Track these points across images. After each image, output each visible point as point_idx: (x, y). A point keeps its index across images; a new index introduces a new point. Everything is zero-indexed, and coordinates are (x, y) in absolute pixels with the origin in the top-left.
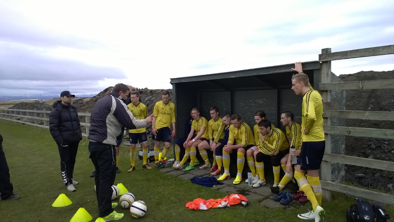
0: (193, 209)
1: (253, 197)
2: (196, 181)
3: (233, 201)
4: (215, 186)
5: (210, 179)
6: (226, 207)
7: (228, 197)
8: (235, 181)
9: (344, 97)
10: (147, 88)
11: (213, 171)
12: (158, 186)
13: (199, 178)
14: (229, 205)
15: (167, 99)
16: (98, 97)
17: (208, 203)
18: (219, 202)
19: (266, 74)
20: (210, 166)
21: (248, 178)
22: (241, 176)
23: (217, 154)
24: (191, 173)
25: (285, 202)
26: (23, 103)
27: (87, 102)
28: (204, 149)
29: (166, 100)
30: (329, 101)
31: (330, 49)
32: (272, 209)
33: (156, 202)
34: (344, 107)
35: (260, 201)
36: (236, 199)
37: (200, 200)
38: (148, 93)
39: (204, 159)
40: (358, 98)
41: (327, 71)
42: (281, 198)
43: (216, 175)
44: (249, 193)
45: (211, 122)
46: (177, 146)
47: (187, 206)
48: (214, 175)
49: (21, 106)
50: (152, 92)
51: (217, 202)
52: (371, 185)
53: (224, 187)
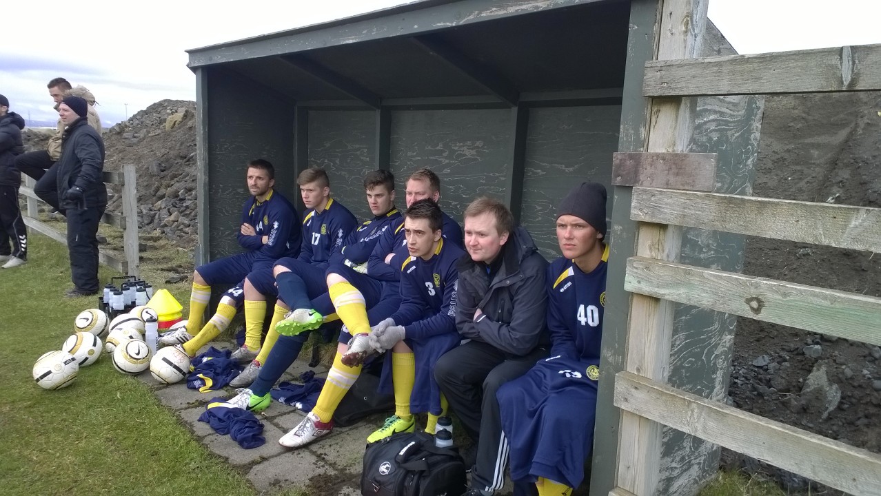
9: (752, 145)
19: (454, 25)
30: (681, 147)
40: (798, 164)
41: (689, 4)
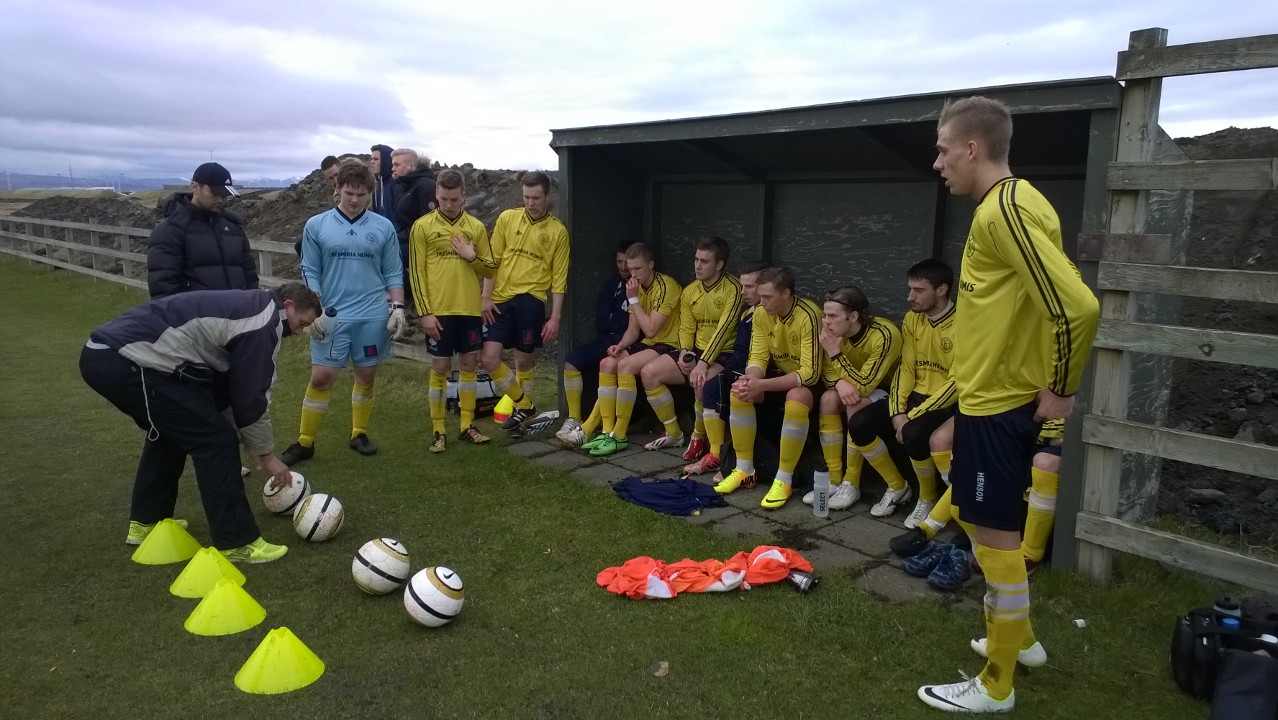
0: (624, 595)
1: (833, 559)
2: (634, 494)
3: (763, 571)
4: (697, 513)
5: (682, 487)
6: (736, 591)
7: (743, 555)
8: (768, 497)
9: (1186, 218)
10: (470, 165)
11: (692, 459)
12: (502, 506)
13: (644, 481)
14: (747, 586)
15: (537, 202)
16: (306, 188)
17: (675, 575)
18: (711, 571)
19: (909, 121)
20: (682, 441)
21: (812, 489)
22: (790, 482)
23: (707, 405)
24: (616, 462)
25: (945, 582)
26: (60, 198)
27: (270, 205)
28: (662, 383)
29: (534, 205)
30: (1139, 229)
31: (1163, 34)
32: (900, 604)
33: (494, 564)
34: (1182, 254)
35: (856, 574)
36: (773, 566)
37: (647, 562)
38: (474, 182)
39: (661, 416)
40: (1212, 222)
41: (1144, 116)
42: (931, 566)
43: (701, 474)
44: (818, 543)
45: (693, 291)
46: (570, 369)
47: (601, 581)
48: (695, 474)
49: (52, 208)
50: (488, 179)
51: (707, 574)
52: (1246, 531)
53: (728, 517)
